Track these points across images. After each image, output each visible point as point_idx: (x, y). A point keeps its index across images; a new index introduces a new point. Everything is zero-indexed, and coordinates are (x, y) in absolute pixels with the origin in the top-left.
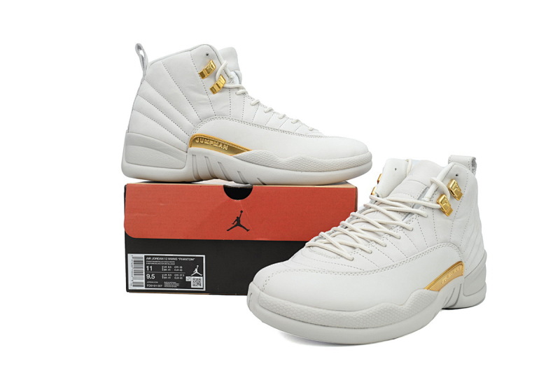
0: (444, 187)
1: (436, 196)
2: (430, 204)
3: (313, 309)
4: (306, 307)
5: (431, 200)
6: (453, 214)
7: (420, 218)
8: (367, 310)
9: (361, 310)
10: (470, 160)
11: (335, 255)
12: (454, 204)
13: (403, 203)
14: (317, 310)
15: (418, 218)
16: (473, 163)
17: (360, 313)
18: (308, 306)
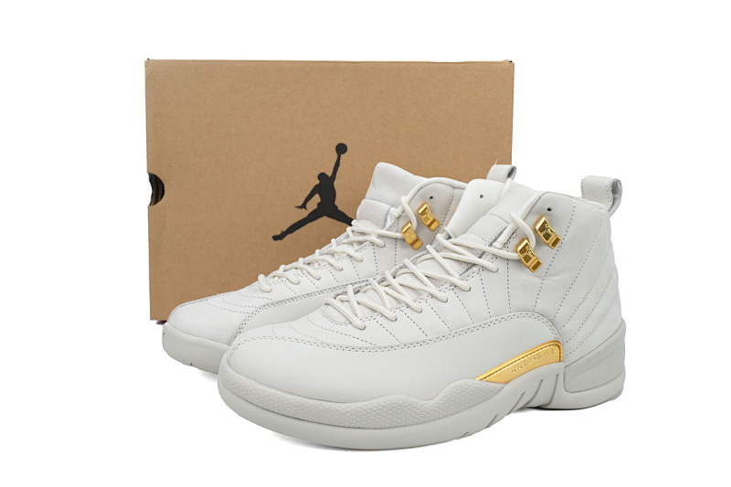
0: (527, 228)
1: (514, 242)
2: (504, 253)
3: (283, 394)
4: (273, 391)
5: (505, 245)
6: (541, 269)
7: (484, 274)
8: (365, 403)
9: (356, 402)
10: (608, 183)
11: (344, 320)
12: (545, 254)
13: (469, 248)
14: (288, 396)
15: (482, 273)
16: (615, 188)
17: (352, 406)
18: (277, 389)
